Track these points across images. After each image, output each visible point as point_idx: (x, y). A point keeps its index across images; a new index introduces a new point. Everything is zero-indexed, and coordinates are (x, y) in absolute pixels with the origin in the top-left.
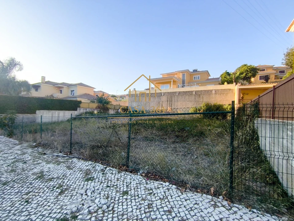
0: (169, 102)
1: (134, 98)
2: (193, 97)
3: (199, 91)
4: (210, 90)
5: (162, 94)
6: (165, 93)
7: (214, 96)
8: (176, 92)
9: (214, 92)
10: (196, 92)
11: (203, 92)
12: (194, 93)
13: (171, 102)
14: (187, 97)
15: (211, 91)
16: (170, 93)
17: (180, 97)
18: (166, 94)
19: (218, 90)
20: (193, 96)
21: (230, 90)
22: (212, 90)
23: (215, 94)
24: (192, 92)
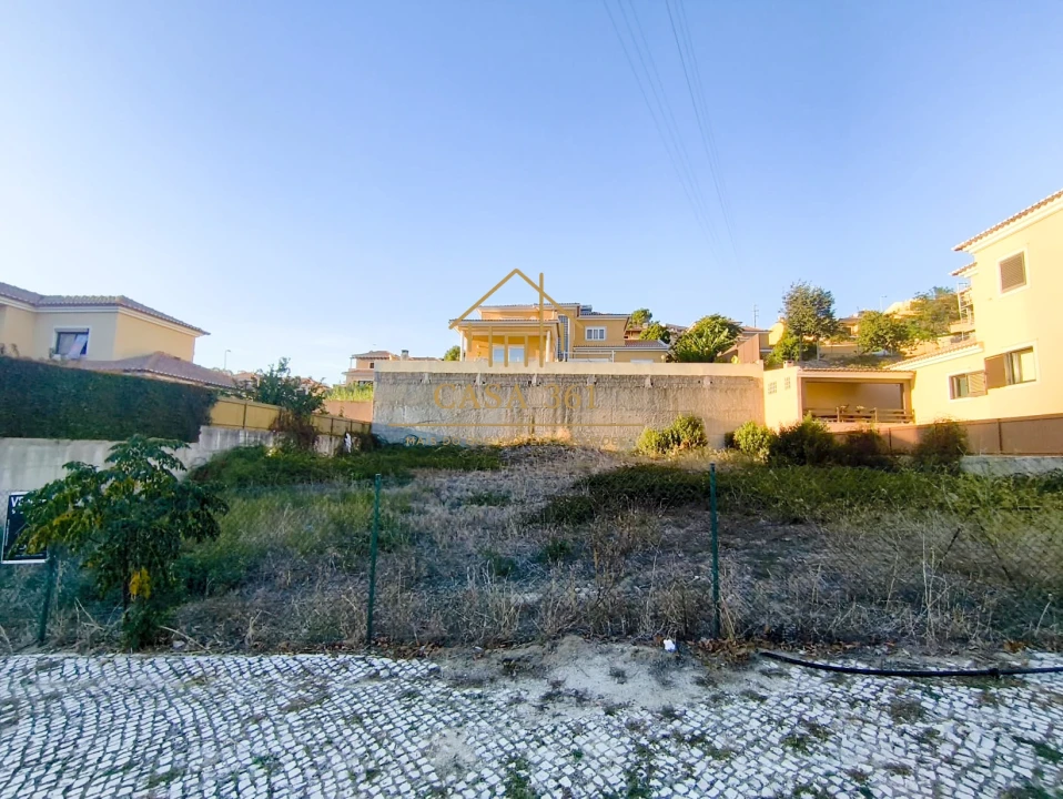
0: (559, 412)
1: (403, 388)
2: (646, 397)
3: (663, 377)
4: (697, 377)
5: (534, 381)
6: (542, 379)
7: (707, 394)
8: (585, 377)
9: (706, 383)
10: (655, 380)
11: (677, 381)
12: (648, 382)
13: (567, 411)
14: (625, 395)
15: (700, 379)
16: (565, 377)
17: (600, 395)
18: (546, 380)
19: (720, 378)
20: (646, 393)
21: (750, 379)
22: (702, 377)
23: (712, 388)
24: (641, 378)
